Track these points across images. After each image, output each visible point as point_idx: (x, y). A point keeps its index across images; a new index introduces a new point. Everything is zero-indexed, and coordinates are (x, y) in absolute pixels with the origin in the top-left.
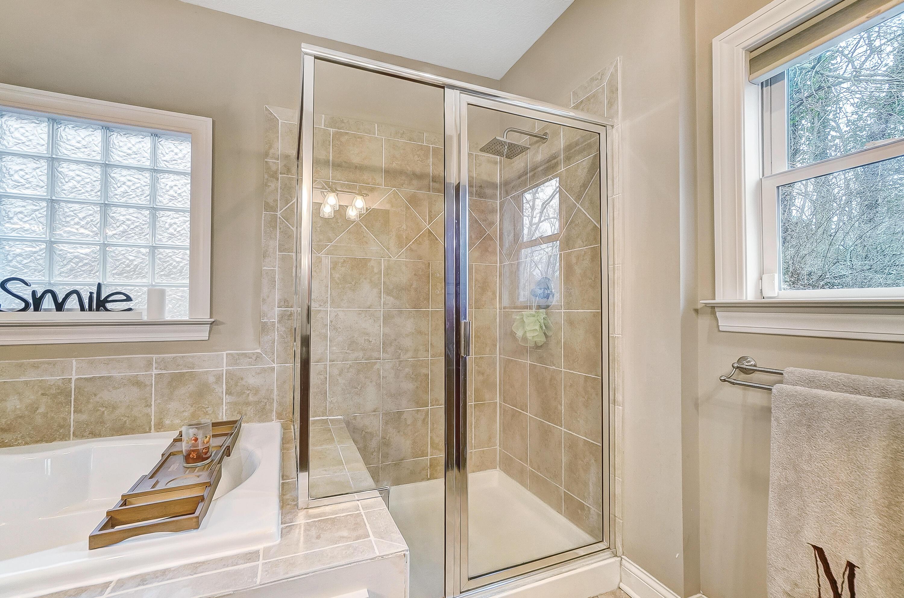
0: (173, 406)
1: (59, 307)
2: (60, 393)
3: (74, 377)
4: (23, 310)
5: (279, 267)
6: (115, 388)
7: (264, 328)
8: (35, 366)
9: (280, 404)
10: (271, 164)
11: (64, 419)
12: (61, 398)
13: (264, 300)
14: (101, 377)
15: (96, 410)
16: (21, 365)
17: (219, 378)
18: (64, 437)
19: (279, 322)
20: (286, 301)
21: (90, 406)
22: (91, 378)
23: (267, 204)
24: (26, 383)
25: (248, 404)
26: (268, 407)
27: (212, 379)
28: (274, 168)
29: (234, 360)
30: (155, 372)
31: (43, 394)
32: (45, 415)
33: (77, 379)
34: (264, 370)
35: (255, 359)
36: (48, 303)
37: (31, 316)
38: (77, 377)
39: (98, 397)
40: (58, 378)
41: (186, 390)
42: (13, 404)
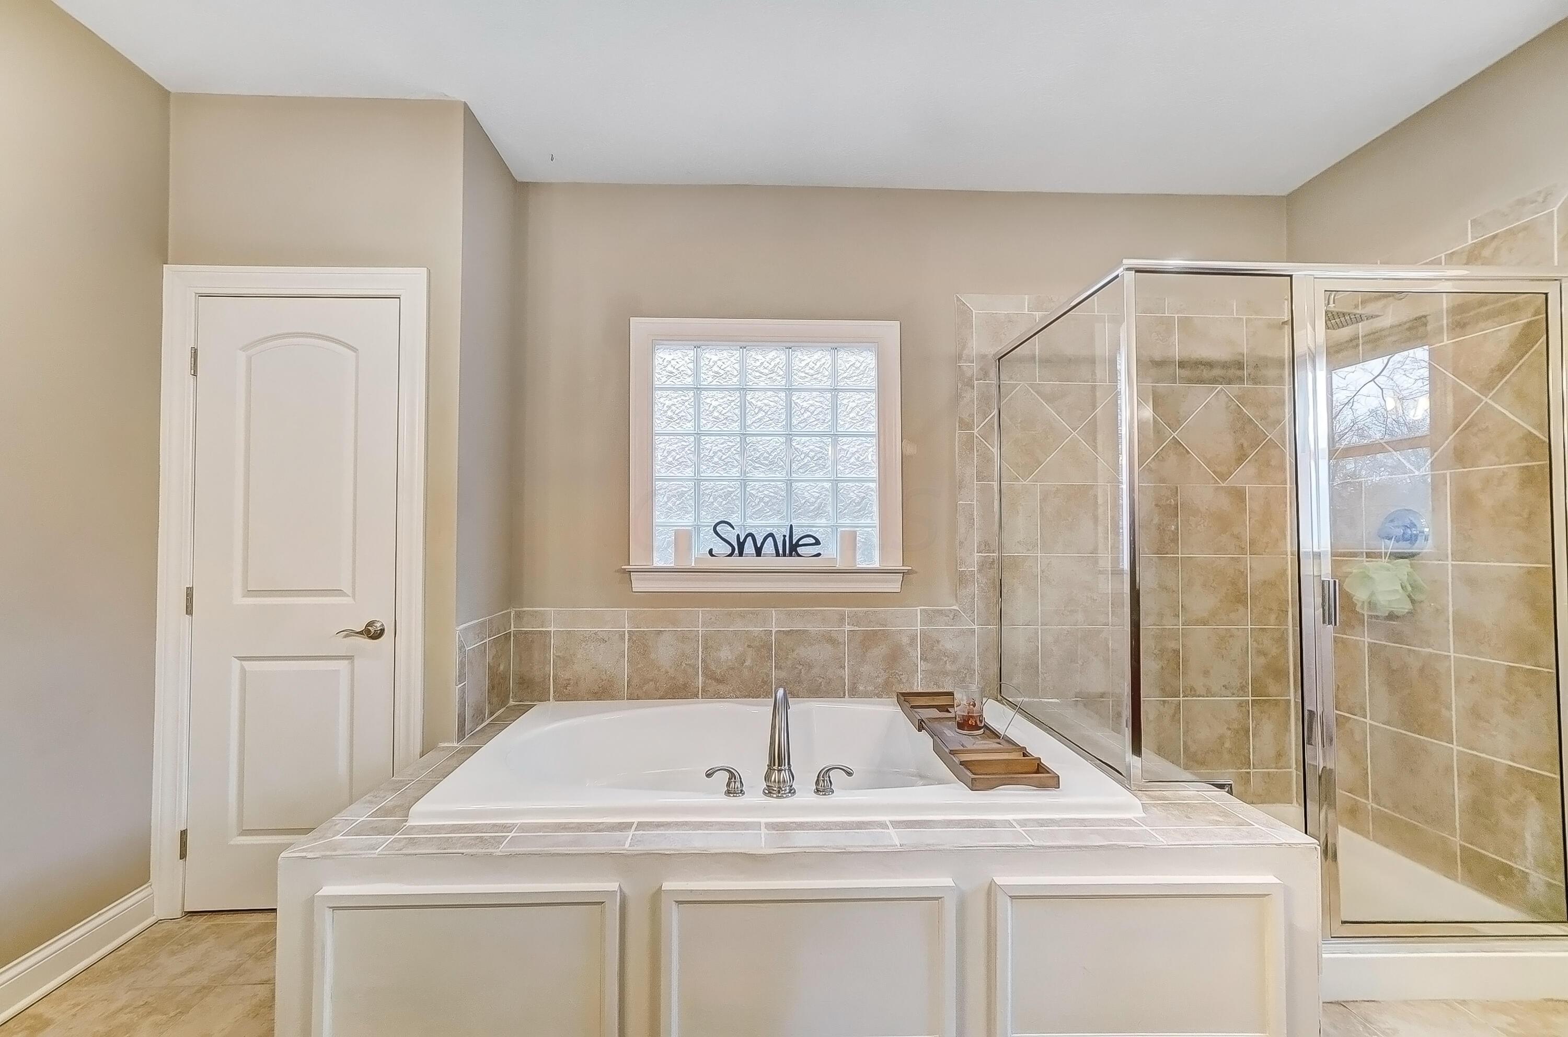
0: (866, 669)
1: (758, 551)
2: (763, 646)
3: (774, 630)
4: (730, 555)
5: (977, 500)
6: (811, 645)
7: (962, 579)
8: (742, 616)
9: (983, 677)
10: (965, 369)
11: (767, 675)
12: (764, 652)
13: (961, 543)
14: (797, 631)
15: (794, 667)
16: (729, 614)
17: (913, 639)
19: (980, 571)
20: (987, 544)
21: (789, 663)
22: (789, 631)
23: (961, 421)
24: (735, 633)
25: (945, 674)
27: (905, 641)
28: (969, 374)
29: (929, 618)
30: (848, 628)
31: (749, 646)
32: (751, 668)
33: (777, 632)
34: (962, 632)
35: (952, 617)
36: (749, 548)
37: (736, 562)
38: (777, 629)
39: (795, 653)
40: (761, 629)
41: (879, 651)
42: (725, 654)
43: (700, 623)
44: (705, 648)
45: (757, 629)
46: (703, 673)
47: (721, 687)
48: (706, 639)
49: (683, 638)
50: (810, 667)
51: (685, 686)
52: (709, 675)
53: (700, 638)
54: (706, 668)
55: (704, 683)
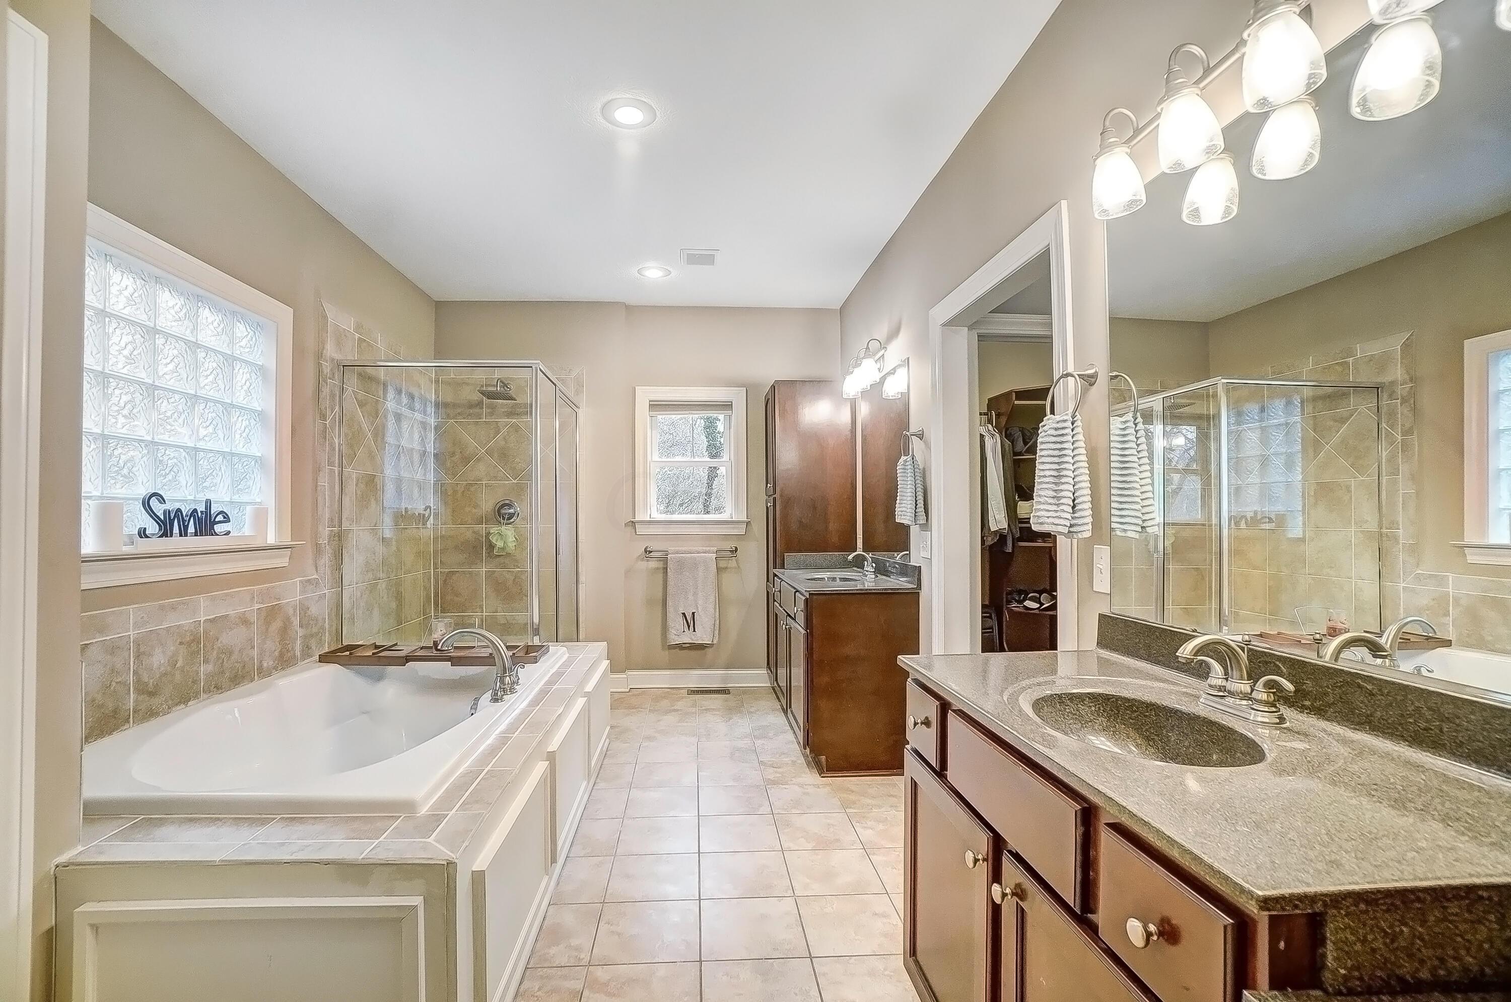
0: (269, 644)
1: (186, 530)
2: (193, 641)
3: (202, 619)
4: (162, 535)
6: (231, 630)
7: (318, 550)
8: (173, 609)
9: (330, 633)
10: (323, 366)
11: (197, 673)
12: (194, 647)
13: (319, 519)
14: (220, 617)
15: (218, 658)
16: (162, 608)
17: (295, 610)
18: (196, 695)
19: (328, 544)
20: (333, 520)
21: (214, 654)
22: (214, 619)
23: (321, 412)
24: (168, 629)
26: (323, 638)
27: (291, 612)
28: (325, 372)
29: (303, 588)
30: (257, 606)
31: (181, 643)
32: (182, 670)
33: (205, 621)
34: (320, 597)
35: (314, 585)
38: (204, 619)
39: (219, 641)
40: (191, 621)
41: (277, 625)
42: (158, 659)
43: (131, 625)
44: (138, 656)
45: (186, 622)
46: (135, 689)
47: (155, 701)
48: (137, 644)
49: (112, 649)
50: (231, 653)
51: (115, 711)
52: (144, 690)
53: (132, 644)
54: (138, 681)
55: (136, 701)
